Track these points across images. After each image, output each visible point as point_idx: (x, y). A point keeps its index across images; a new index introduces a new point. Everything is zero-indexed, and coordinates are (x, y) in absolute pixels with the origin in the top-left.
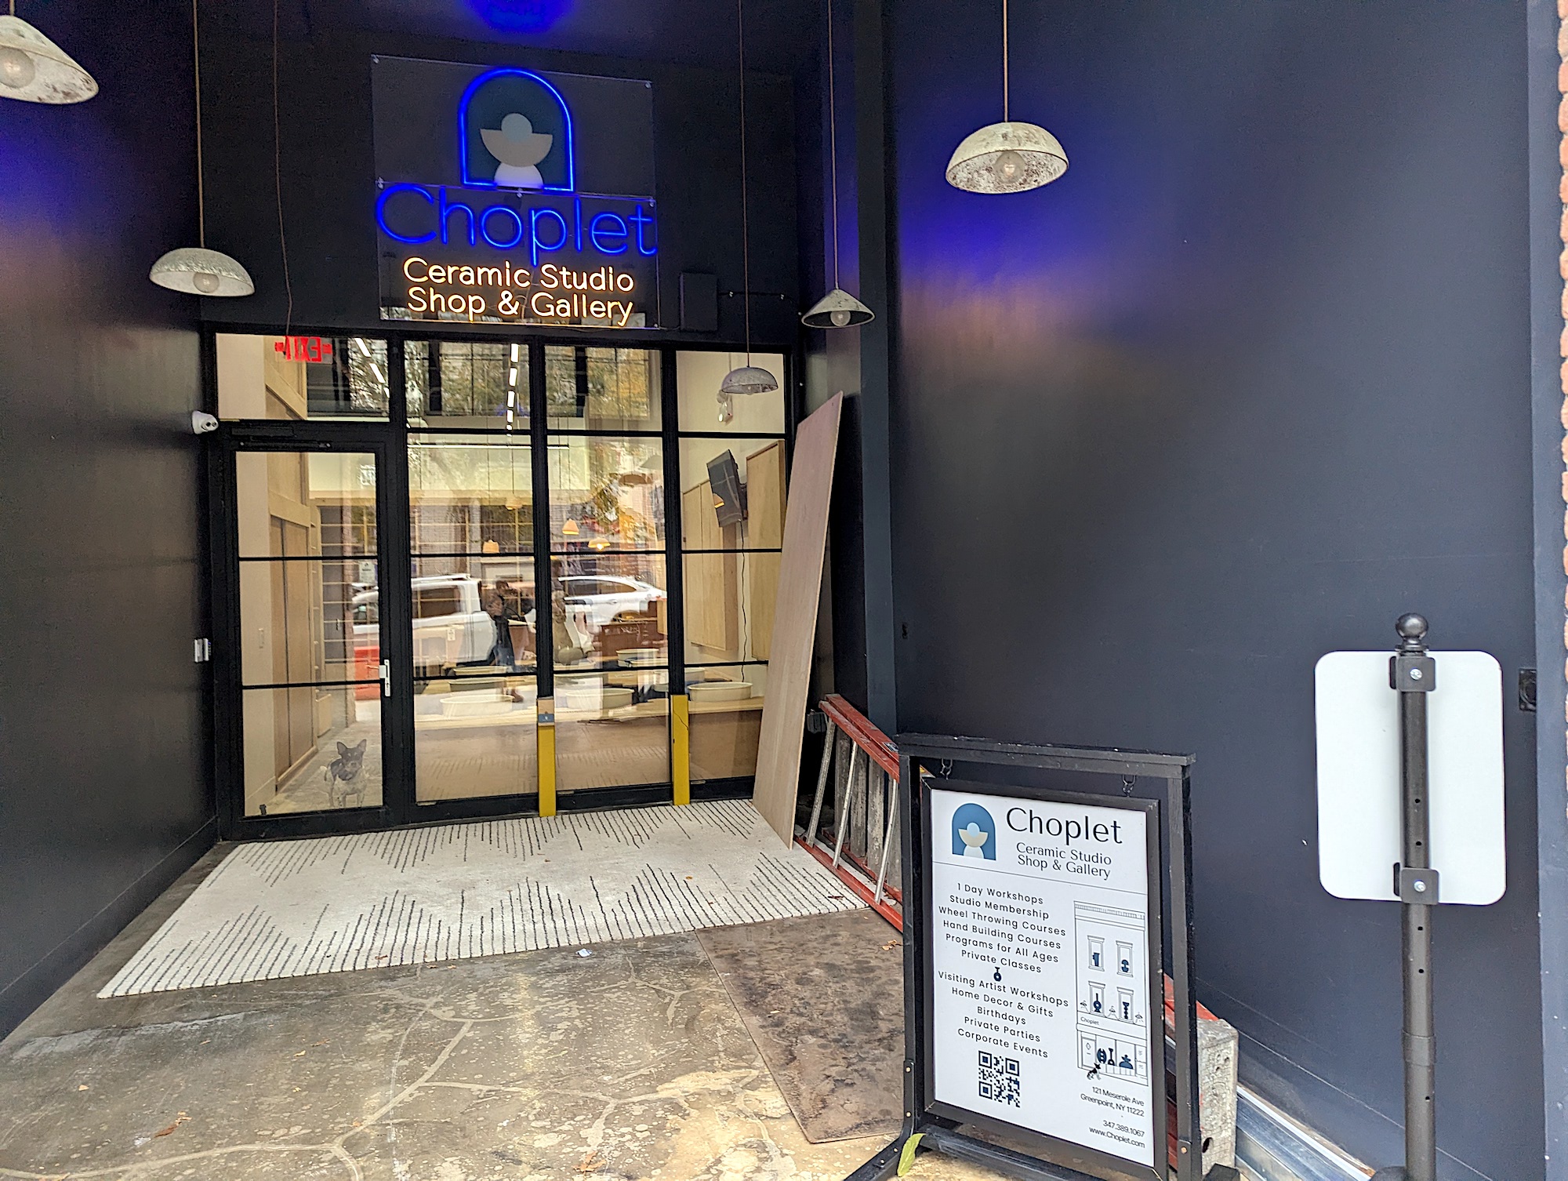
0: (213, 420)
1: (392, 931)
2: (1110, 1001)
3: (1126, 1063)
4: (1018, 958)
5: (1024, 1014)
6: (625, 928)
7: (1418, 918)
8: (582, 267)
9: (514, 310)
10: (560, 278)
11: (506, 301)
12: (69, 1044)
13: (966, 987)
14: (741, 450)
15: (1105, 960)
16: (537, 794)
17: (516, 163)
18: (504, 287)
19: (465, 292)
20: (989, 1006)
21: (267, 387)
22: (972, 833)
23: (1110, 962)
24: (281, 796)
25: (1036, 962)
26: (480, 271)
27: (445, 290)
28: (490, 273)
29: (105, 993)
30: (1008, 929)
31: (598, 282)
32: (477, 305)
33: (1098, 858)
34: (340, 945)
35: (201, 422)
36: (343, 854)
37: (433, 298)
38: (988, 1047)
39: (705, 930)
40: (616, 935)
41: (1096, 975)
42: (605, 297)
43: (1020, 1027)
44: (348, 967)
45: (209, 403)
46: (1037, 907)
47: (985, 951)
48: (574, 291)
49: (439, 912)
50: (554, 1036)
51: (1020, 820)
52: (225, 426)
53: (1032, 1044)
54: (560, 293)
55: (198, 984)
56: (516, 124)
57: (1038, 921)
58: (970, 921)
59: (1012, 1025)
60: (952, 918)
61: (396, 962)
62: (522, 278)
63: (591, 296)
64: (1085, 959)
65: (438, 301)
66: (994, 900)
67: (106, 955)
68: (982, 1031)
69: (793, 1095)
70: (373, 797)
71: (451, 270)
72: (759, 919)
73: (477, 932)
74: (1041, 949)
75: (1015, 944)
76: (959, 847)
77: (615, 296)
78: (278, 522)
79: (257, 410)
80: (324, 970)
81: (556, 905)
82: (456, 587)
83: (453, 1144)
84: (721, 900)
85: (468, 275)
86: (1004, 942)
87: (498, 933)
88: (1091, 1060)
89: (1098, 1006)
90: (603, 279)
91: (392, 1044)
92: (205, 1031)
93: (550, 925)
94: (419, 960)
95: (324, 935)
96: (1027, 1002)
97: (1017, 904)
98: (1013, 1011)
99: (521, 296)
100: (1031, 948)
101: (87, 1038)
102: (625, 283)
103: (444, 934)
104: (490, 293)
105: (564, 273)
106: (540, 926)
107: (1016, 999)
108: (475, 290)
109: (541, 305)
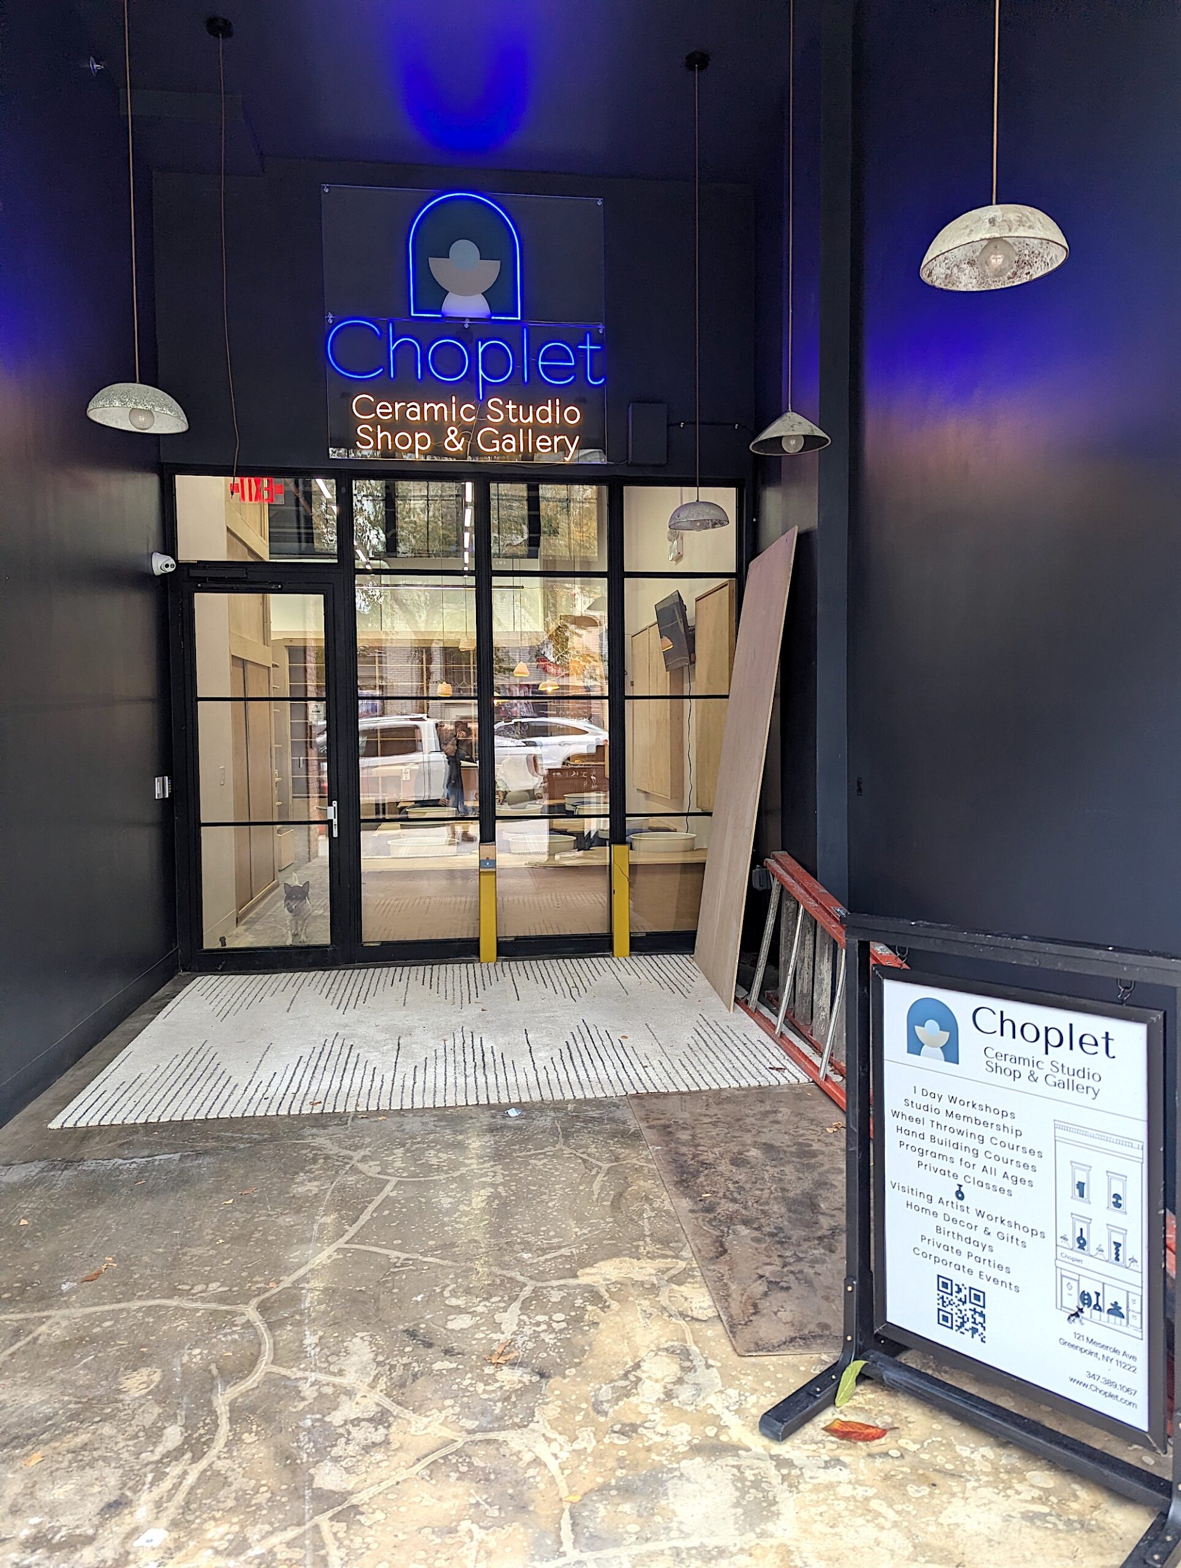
0: (171, 561)
1: (328, 1076)
2: (1098, 1238)
3: (1115, 1310)
4: (985, 1178)
5: (992, 1240)
6: (555, 1088)
8: (528, 399)
9: (459, 447)
10: (506, 412)
11: (452, 437)
13: (923, 1202)
14: (689, 591)
15: (1091, 1190)
16: (478, 940)
17: (464, 292)
18: (450, 423)
19: (412, 429)
20: (950, 1226)
21: (228, 529)
22: (930, 1030)
23: (1099, 1194)
24: (241, 928)
25: (1007, 1184)
26: (427, 407)
27: (392, 427)
28: (436, 408)
29: (55, 1125)
30: (973, 1144)
31: (544, 415)
32: (423, 442)
33: (1084, 1073)
34: (278, 1088)
35: (160, 564)
36: (291, 991)
37: (380, 435)
38: (949, 1272)
39: (638, 1096)
40: (547, 1095)
41: (1079, 1206)
42: (551, 430)
43: (986, 1255)
44: (283, 1112)
45: (169, 546)
46: (1007, 1121)
47: (944, 1165)
48: (520, 425)
49: (374, 1058)
51: (990, 1022)
52: (183, 567)
53: (1001, 1276)
54: (506, 428)
55: (141, 1120)
56: (464, 251)
57: (1010, 1139)
58: (929, 1130)
59: (977, 1251)
60: (906, 1124)
61: (329, 1109)
62: (468, 413)
63: (538, 429)
64: (1067, 1188)
65: (385, 439)
66: (956, 1108)
67: (62, 1084)
68: (942, 1254)
69: (722, 1296)
70: (320, 934)
71: (397, 406)
72: (694, 1088)
73: (409, 1083)
74: (1012, 1170)
75: (981, 1161)
76: (915, 1046)
77: (563, 429)
78: (239, 662)
79: (217, 551)
80: (260, 1113)
81: (489, 1058)
83: (365, 1319)
84: (655, 1063)
85: (416, 411)
86: (968, 1157)
87: (430, 1085)
88: (1073, 1303)
89: (1082, 1243)
90: (549, 412)
91: (317, 1200)
92: (142, 1170)
93: (481, 1080)
94: (351, 1109)
95: (264, 1075)
96: (994, 1227)
97: (983, 1116)
98: (978, 1235)
99: (467, 432)
100: (1001, 1167)
101: (34, 1169)
102: (572, 416)
103: (377, 1083)
104: (437, 429)
105: (510, 406)
106: (471, 1080)
107: (982, 1223)
108: (421, 427)
109: (488, 441)
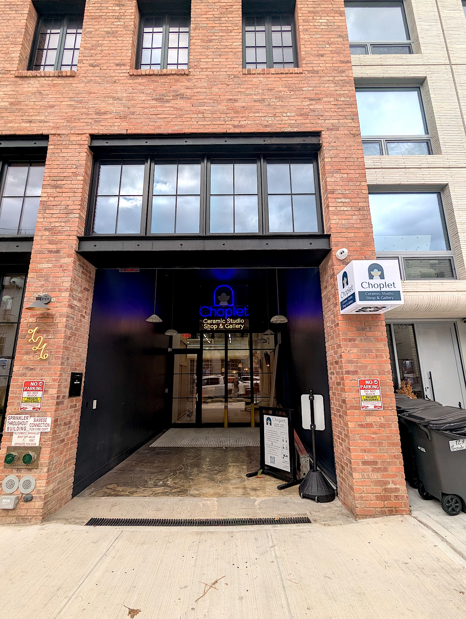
0: (171, 349)
1: (193, 442)
2: (285, 447)
3: (287, 456)
4: (274, 441)
5: (275, 450)
7: (313, 432)
8: (235, 318)
10: (230, 321)
11: (221, 326)
12: (146, 451)
13: (268, 446)
14: (269, 352)
16: (224, 423)
17: (224, 301)
18: (221, 323)
19: (214, 324)
21: (180, 340)
22: (269, 421)
23: (285, 441)
24: (178, 421)
25: (276, 441)
26: (216, 321)
27: (210, 324)
29: (150, 446)
30: (273, 436)
31: (237, 321)
33: (283, 425)
34: (185, 443)
35: (169, 350)
36: (187, 431)
37: (208, 326)
38: (271, 455)
39: (246, 447)
40: (231, 446)
41: (283, 443)
42: (239, 324)
44: (186, 446)
45: (171, 346)
46: (276, 433)
47: (270, 440)
48: (233, 323)
49: (202, 440)
50: (215, 457)
51: (274, 419)
52: (173, 350)
53: (276, 454)
54: (230, 324)
55: (164, 446)
56: (224, 294)
57: (276, 435)
58: (269, 435)
59: (274, 451)
60: (267, 435)
61: (193, 447)
62: (224, 321)
63: (236, 324)
64: (282, 441)
66: (271, 432)
67: (150, 442)
68: (270, 453)
70: (194, 422)
71: (211, 321)
73: (207, 444)
74: (277, 439)
75: (274, 439)
76: (267, 424)
77: (241, 323)
78: (181, 366)
79: (179, 347)
80: (182, 446)
81: (222, 441)
82: (219, 378)
83: (197, 467)
84: (251, 443)
85: (215, 321)
86: (273, 438)
87: (211, 444)
88: (283, 456)
89: (283, 447)
90: (239, 320)
91: (191, 456)
92: (164, 452)
93: (220, 444)
94: (197, 447)
95: (183, 442)
96: (276, 448)
97: (274, 432)
98: (274, 449)
99: (223, 325)
100: (276, 439)
101: (148, 451)
102: (242, 321)
103: (202, 444)
104: (218, 324)
105: (231, 320)
106: (218, 444)
107: (274, 447)
108: (215, 324)
109: (227, 326)
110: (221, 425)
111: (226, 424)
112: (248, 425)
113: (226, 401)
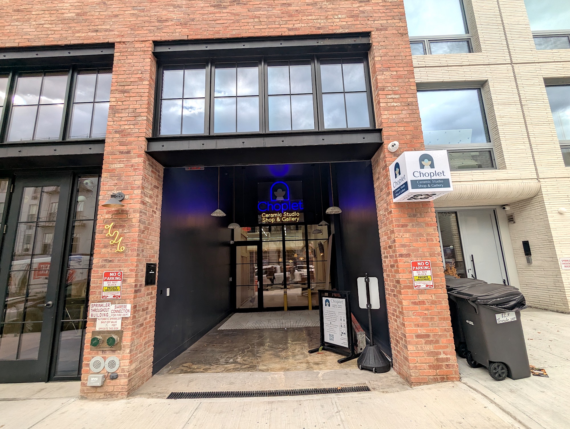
0: (233, 242)
1: (258, 325)
2: (343, 325)
3: (345, 334)
4: (333, 320)
7: (369, 311)
8: (291, 212)
9: (279, 221)
10: (287, 214)
11: (278, 219)
12: (215, 334)
13: (327, 325)
15: (343, 320)
16: (284, 307)
17: (280, 196)
18: (278, 217)
19: (271, 218)
20: (330, 327)
21: (241, 234)
22: (327, 303)
24: (242, 307)
25: (335, 321)
26: (274, 214)
27: (268, 218)
28: (275, 215)
29: (219, 329)
30: (332, 316)
31: (293, 214)
32: (273, 220)
33: (340, 306)
34: (250, 326)
35: (231, 242)
36: (251, 315)
37: (266, 219)
38: (330, 333)
40: (292, 327)
41: (341, 322)
42: (295, 217)
43: (333, 330)
44: (251, 328)
45: (233, 239)
46: (334, 313)
47: (329, 320)
48: (289, 216)
49: (265, 323)
50: (278, 337)
51: (332, 301)
52: (235, 242)
53: (335, 332)
54: (287, 217)
56: (280, 190)
57: (335, 315)
58: (327, 315)
60: (326, 315)
61: (258, 328)
62: (281, 215)
63: (292, 217)
64: (340, 320)
65: (267, 220)
66: (330, 312)
67: (218, 325)
68: (329, 331)
69: (309, 344)
70: (257, 306)
71: (269, 215)
73: (270, 325)
74: (336, 319)
75: (332, 318)
76: (326, 305)
77: (296, 216)
78: (242, 257)
79: (240, 240)
80: (248, 328)
81: (283, 323)
84: (310, 323)
85: (272, 215)
87: (273, 326)
88: (341, 334)
89: (341, 326)
90: (294, 214)
91: (256, 336)
92: (232, 334)
93: (282, 325)
94: (261, 328)
95: (248, 324)
96: (334, 326)
97: (332, 313)
98: (333, 328)
99: (280, 218)
100: (334, 319)
101: (217, 333)
102: (298, 214)
103: (265, 325)
104: (275, 218)
105: (288, 214)
106: (280, 325)
107: (333, 326)
108: (273, 218)
109: (284, 219)
110: (281, 309)
111: (286, 308)
112: (306, 308)
113: (285, 287)
